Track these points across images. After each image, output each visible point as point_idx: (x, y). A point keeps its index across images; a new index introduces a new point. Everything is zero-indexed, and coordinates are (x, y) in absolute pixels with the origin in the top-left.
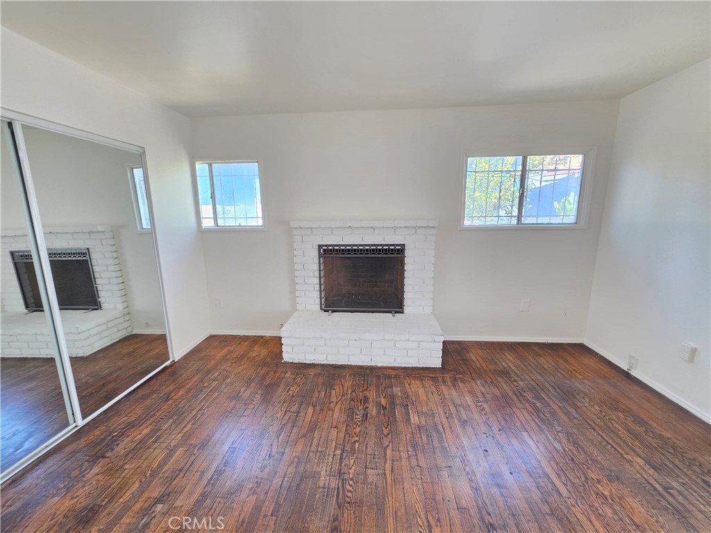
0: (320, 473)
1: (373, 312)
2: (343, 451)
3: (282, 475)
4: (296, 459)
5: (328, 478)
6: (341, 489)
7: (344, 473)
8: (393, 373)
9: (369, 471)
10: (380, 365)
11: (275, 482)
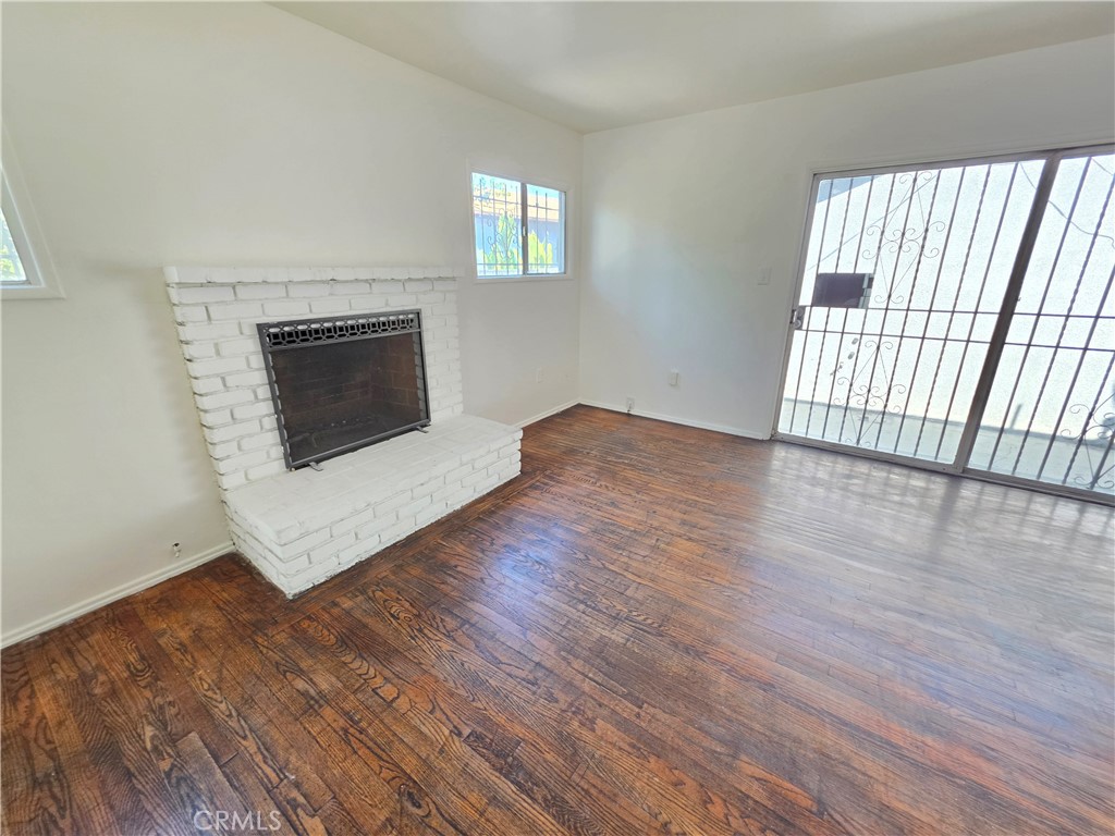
0: (602, 637)
1: (387, 438)
2: (582, 602)
3: (580, 677)
4: (562, 653)
5: (615, 631)
6: (638, 625)
7: (618, 614)
8: (486, 506)
9: (628, 593)
10: (458, 507)
11: (587, 689)
